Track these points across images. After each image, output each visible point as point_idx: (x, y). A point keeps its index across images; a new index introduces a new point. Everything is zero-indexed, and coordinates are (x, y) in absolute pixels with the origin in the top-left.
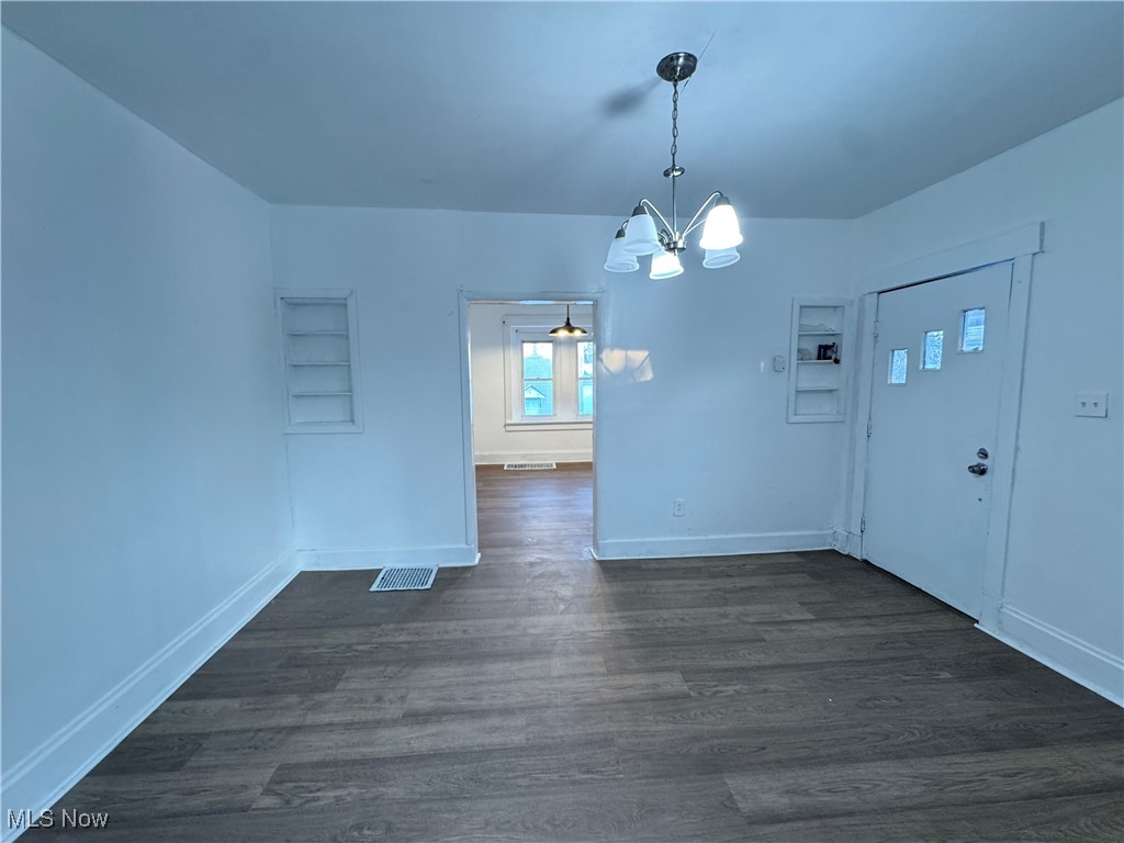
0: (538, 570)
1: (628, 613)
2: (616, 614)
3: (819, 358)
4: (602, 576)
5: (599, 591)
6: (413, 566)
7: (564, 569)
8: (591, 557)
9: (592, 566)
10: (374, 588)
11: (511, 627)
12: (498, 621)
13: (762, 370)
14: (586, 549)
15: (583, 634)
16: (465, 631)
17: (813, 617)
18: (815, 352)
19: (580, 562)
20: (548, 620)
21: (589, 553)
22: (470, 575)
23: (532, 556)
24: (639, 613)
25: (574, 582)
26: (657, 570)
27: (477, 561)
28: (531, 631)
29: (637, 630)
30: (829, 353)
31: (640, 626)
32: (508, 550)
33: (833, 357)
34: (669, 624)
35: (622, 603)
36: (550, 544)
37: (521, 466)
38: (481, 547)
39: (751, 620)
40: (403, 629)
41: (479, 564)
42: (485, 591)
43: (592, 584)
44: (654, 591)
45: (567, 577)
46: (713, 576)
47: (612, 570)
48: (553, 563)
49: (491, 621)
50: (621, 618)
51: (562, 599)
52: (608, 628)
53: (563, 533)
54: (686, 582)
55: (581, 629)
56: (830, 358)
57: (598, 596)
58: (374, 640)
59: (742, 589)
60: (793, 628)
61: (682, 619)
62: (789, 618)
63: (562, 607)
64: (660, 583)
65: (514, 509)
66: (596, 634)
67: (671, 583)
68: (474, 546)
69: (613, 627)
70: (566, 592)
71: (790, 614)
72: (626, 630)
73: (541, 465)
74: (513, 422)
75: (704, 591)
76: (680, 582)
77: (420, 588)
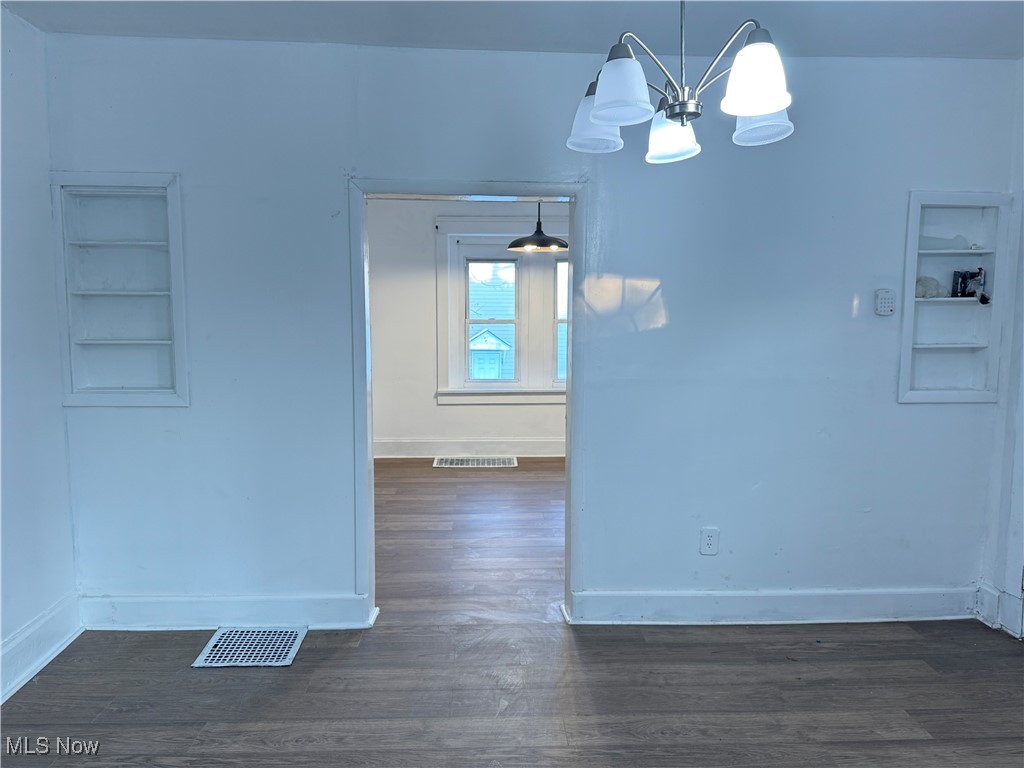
0: (472, 638)
1: (612, 718)
2: (594, 719)
3: (954, 294)
4: (576, 653)
5: (569, 678)
6: (267, 626)
7: (513, 638)
8: (559, 619)
9: (561, 634)
10: (199, 662)
11: (416, 735)
12: (397, 723)
13: (855, 312)
14: (554, 605)
15: (534, 751)
16: (340, 740)
17: (930, 737)
18: (946, 283)
19: (540, 626)
20: (479, 724)
21: (558, 612)
22: (357, 644)
23: (465, 614)
24: (632, 718)
25: (529, 660)
26: (669, 645)
27: (371, 621)
28: (451, 743)
29: (626, 747)
30: (971, 286)
31: (631, 741)
32: (425, 604)
33: (979, 293)
34: (680, 740)
35: (607, 699)
36: (496, 594)
37: (462, 461)
38: (381, 597)
39: (821, 737)
40: (239, 733)
41: (376, 626)
42: (379, 672)
43: (558, 667)
44: (661, 681)
45: (518, 652)
46: (763, 659)
47: (592, 642)
48: (497, 626)
49: (386, 723)
50: (600, 725)
51: (506, 690)
52: (576, 742)
53: (519, 575)
54: (716, 667)
55: (532, 743)
56: (972, 294)
57: (567, 686)
58: (191, 750)
59: (811, 684)
60: (893, 753)
61: (704, 732)
62: (887, 735)
63: (504, 703)
64: (673, 668)
65: (443, 534)
66: (555, 753)
67: (689, 668)
68: (369, 594)
69: (586, 741)
70: (513, 678)
71: (888, 728)
72: (609, 747)
73: (494, 461)
74: (451, 388)
75: (746, 684)
76: (704, 667)
77: (274, 664)
